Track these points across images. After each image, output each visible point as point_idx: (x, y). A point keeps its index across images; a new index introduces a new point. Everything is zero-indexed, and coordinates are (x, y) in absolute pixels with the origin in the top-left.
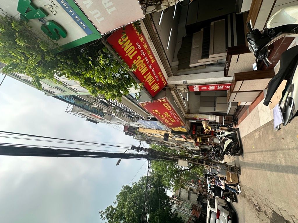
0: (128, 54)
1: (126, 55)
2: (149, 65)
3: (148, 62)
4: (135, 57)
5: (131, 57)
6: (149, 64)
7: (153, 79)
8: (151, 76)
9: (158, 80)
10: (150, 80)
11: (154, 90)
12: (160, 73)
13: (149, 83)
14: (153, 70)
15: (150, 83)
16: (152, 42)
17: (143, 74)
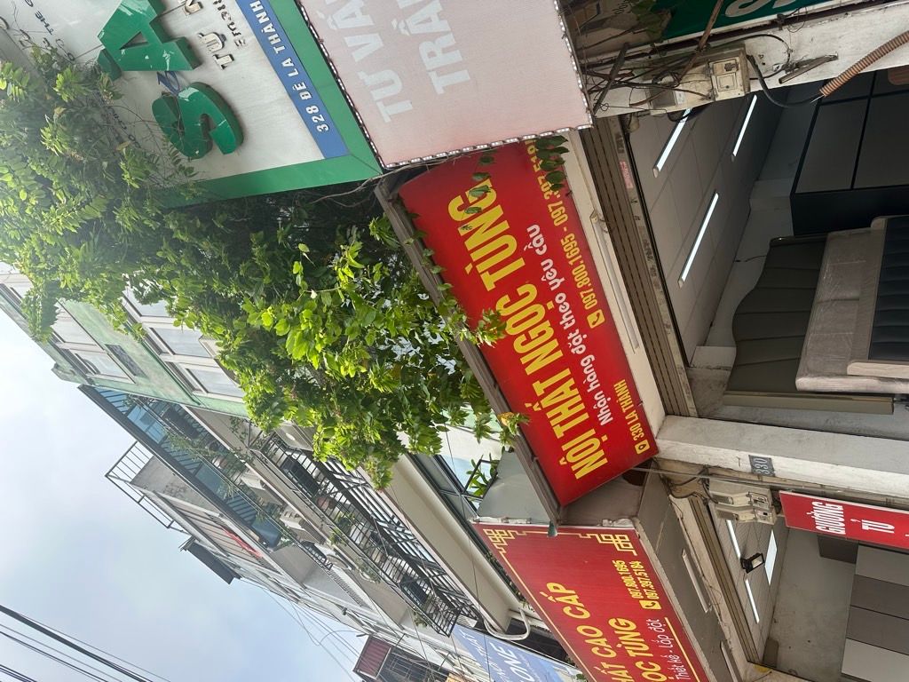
0: (480, 268)
1: (468, 269)
2: (571, 335)
3: (567, 320)
4: (508, 287)
5: (489, 282)
6: (572, 330)
7: (582, 407)
8: (572, 388)
9: (605, 418)
10: (563, 408)
11: (574, 468)
12: (621, 387)
13: (553, 423)
14: (587, 362)
15: (562, 424)
16: (607, 236)
17: (529, 370)
